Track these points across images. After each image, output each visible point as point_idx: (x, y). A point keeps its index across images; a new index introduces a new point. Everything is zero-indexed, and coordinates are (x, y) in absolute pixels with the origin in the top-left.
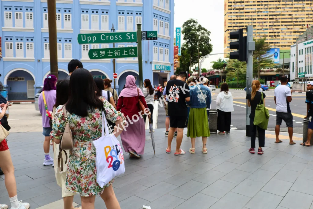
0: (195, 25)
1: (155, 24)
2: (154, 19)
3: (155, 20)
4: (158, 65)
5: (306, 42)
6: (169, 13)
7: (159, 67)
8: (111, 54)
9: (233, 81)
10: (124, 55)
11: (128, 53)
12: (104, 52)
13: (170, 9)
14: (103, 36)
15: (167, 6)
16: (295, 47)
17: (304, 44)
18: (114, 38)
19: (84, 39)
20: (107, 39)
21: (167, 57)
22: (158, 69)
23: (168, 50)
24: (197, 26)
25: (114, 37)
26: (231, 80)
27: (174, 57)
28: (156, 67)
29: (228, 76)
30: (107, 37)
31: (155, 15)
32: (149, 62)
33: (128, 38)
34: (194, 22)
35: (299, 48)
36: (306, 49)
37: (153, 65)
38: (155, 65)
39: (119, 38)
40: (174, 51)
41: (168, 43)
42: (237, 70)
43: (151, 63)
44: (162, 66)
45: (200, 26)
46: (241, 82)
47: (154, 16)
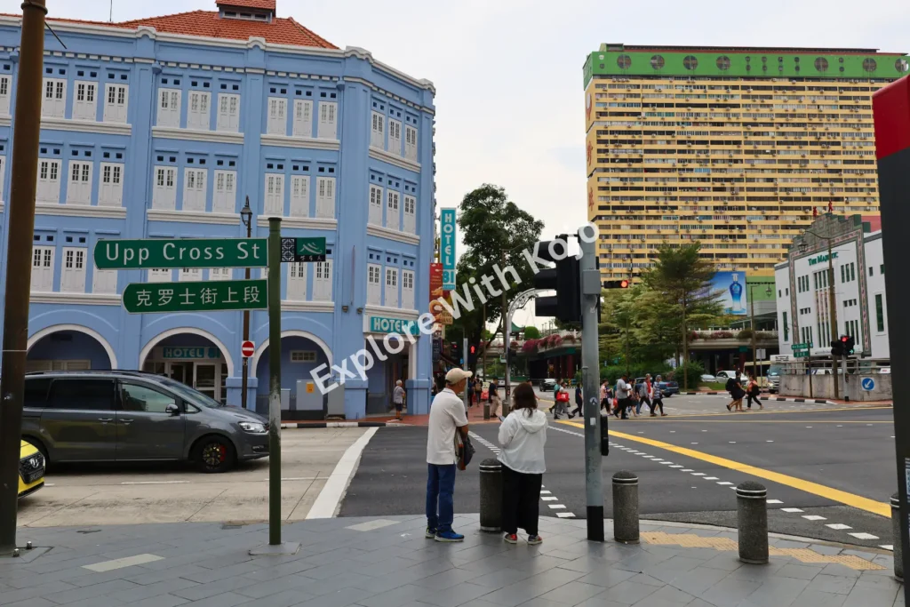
0: (498, 204)
1: (373, 201)
2: (371, 186)
3: (373, 190)
4: (381, 319)
5: (814, 256)
6: (417, 170)
7: (385, 324)
8: (191, 299)
9: (616, 365)
10: (230, 301)
11: (241, 296)
12: (170, 292)
13: (420, 160)
14: (169, 247)
15: (412, 150)
16: (787, 269)
17: (810, 260)
18: (203, 254)
19: (112, 255)
20: (181, 258)
21: (409, 294)
22: (382, 330)
23: (413, 273)
24: (505, 206)
25: (202, 252)
26: (610, 364)
27: (431, 293)
28: (376, 324)
30: (181, 250)
31: (374, 175)
32: (353, 311)
33: (243, 254)
34: (495, 194)
35: (798, 274)
36: (815, 274)
37: (366, 319)
38: (372, 319)
39: (215, 255)
40: (431, 278)
41: (414, 256)
42: (624, 332)
43: (360, 311)
44: (392, 321)
45: (512, 206)
46: (636, 369)
47: (373, 177)
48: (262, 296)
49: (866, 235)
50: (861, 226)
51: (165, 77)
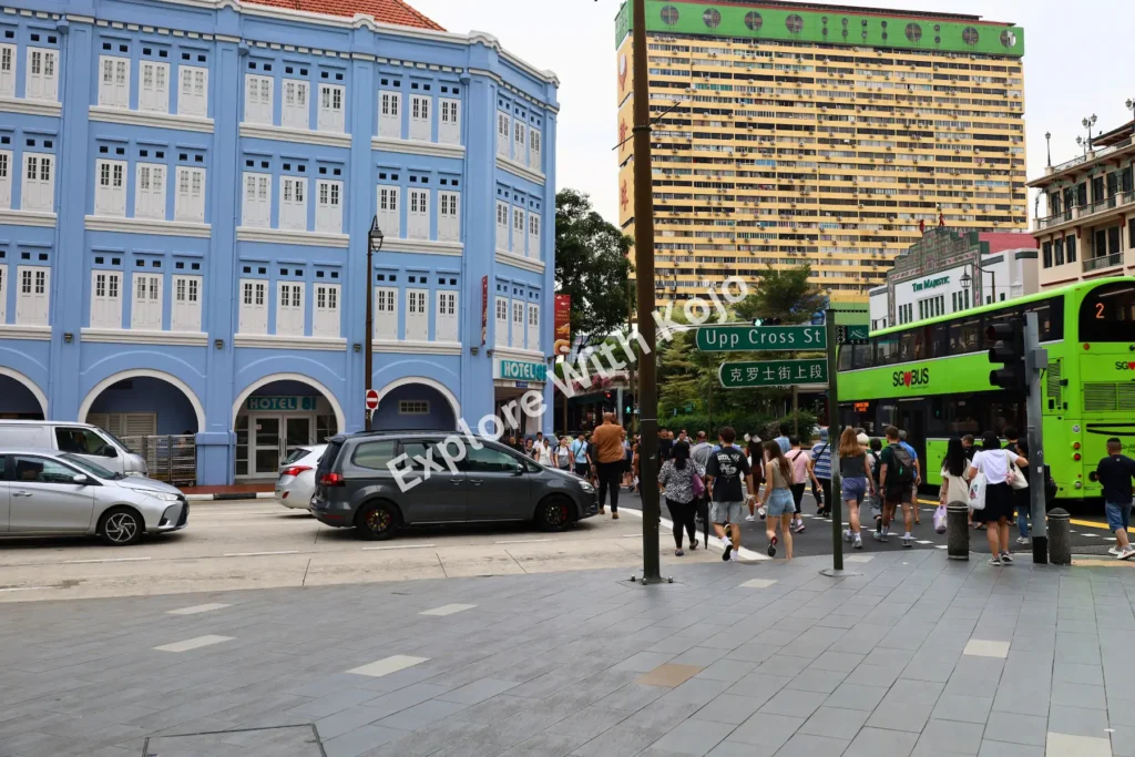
0: (577, 213)
1: (500, 220)
2: (499, 202)
3: (500, 206)
4: (511, 363)
5: (920, 281)
6: (541, 182)
7: (515, 369)
8: (772, 375)
9: (689, 413)
10: (800, 377)
11: (807, 373)
12: (755, 369)
13: (544, 171)
14: (753, 333)
15: (536, 156)
16: (885, 295)
17: (914, 285)
18: (779, 339)
19: (711, 340)
20: (762, 342)
21: (534, 332)
22: (512, 376)
23: (538, 307)
24: (585, 216)
25: (778, 336)
26: (682, 412)
27: (556, 331)
28: (506, 368)
29: (667, 394)
30: (763, 336)
31: (502, 188)
32: (483, 353)
33: (808, 339)
34: (575, 201)
35: (900, 301)
36: (921, 302)
37: (496, 362)
38: (503, 362)
39: (788, 339)
40: (556, 312)
41: (540, 286)
43: (490, 353)
44: (521, 365)
45: (594, 216)
46: (722, 419)
47: (499, 191)
48: (823, 373)
49: (985, 257)
50: (978, 246)
51: (253, 61)
